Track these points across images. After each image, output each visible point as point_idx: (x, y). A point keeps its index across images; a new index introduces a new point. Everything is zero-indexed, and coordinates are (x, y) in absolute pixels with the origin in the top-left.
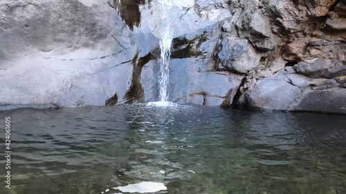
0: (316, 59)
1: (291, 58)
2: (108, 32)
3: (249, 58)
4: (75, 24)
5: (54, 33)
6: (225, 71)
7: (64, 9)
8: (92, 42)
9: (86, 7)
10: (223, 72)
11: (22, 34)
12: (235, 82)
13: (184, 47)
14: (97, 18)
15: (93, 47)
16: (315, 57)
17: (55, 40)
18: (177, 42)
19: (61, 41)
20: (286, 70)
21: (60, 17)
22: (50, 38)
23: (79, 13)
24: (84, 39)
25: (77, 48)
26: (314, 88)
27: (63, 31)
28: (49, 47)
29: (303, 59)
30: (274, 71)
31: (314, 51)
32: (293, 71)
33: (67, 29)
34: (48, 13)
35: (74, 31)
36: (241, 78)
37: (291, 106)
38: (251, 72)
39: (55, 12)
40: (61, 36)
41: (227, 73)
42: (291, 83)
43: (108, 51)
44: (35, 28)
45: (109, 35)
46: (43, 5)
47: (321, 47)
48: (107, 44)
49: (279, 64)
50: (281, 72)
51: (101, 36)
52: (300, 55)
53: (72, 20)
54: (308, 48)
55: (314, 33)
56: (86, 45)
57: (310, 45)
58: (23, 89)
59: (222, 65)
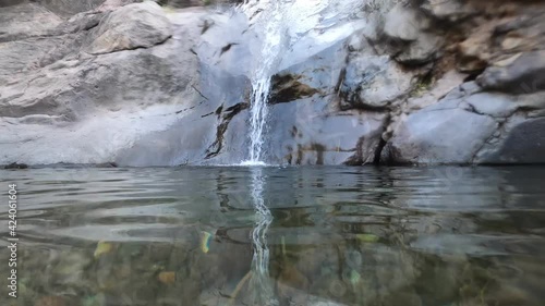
0: (518, 55)
1: (471, 67)
2: (187, 82)
3: (388, 82)
4: (147, 79)
5: (124, 91)
6: (350, 108)
7: (135, 65)
8: (167, 96)
9: (160, 60)
10: (350, 112)
11: (92, 95)
12: (370, 124)
13: (288, 85)
14: (173, 69)
15: (168, 101)
16: (514, 51)
17: (125, 98)
18: (278, 80)
19: (131, 98)
20: (462, 90)
21: (131, 73)
22: (119, 97)
23: (152, 67)
24: (159, 93)
25: (150, 104)
26: (531, 114)
27: (134, 88)
28: (119, 106)
29: (490, 62)
30: (440, 94)
31: (508, 43)
32: (476, 88)
33: (138, 85)
34: (117, 72)
35: (146, 86)
36: (382, 116)
37: (480, 154)
38: (394, 104)
39: (125, 69)
40: (132, 93)
41: (356, 112)
42: (474, 110)
43: (186, 104)
44: (104, 89)
45: (188, 86)
46: (113, 65)
47: (521, 31)
48: (186, 95)
49: (450, 82)
50: (454, 94)
51: (179, 89)
52: (485, 56)
53: (145, 75)
54: (498, 39)
55: (502, 9)
56: (161, 101)
57: (499, 34)
58: (86, 149)
59: (346, 101)
